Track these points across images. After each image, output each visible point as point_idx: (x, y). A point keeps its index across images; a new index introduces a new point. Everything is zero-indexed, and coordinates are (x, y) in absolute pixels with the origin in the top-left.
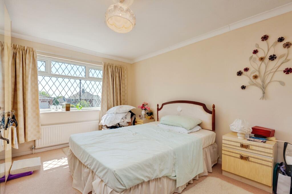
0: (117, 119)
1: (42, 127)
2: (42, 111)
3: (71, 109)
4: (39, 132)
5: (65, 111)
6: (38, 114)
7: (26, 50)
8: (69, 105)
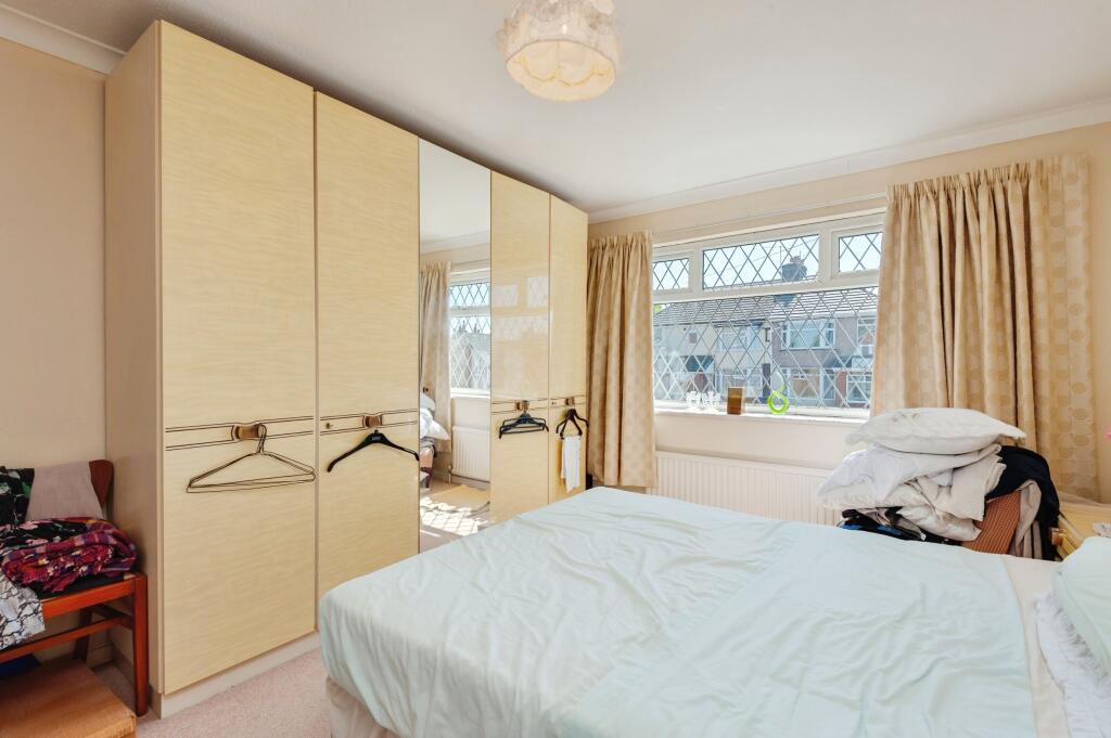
0: (873, 481)
1: (659, 454)
2: (659, 406)
3: (746, 407)
4: (650, 466)
5: (726, 413)
6: (649, 413)
7: (629, 243)
8: (739, 392)
